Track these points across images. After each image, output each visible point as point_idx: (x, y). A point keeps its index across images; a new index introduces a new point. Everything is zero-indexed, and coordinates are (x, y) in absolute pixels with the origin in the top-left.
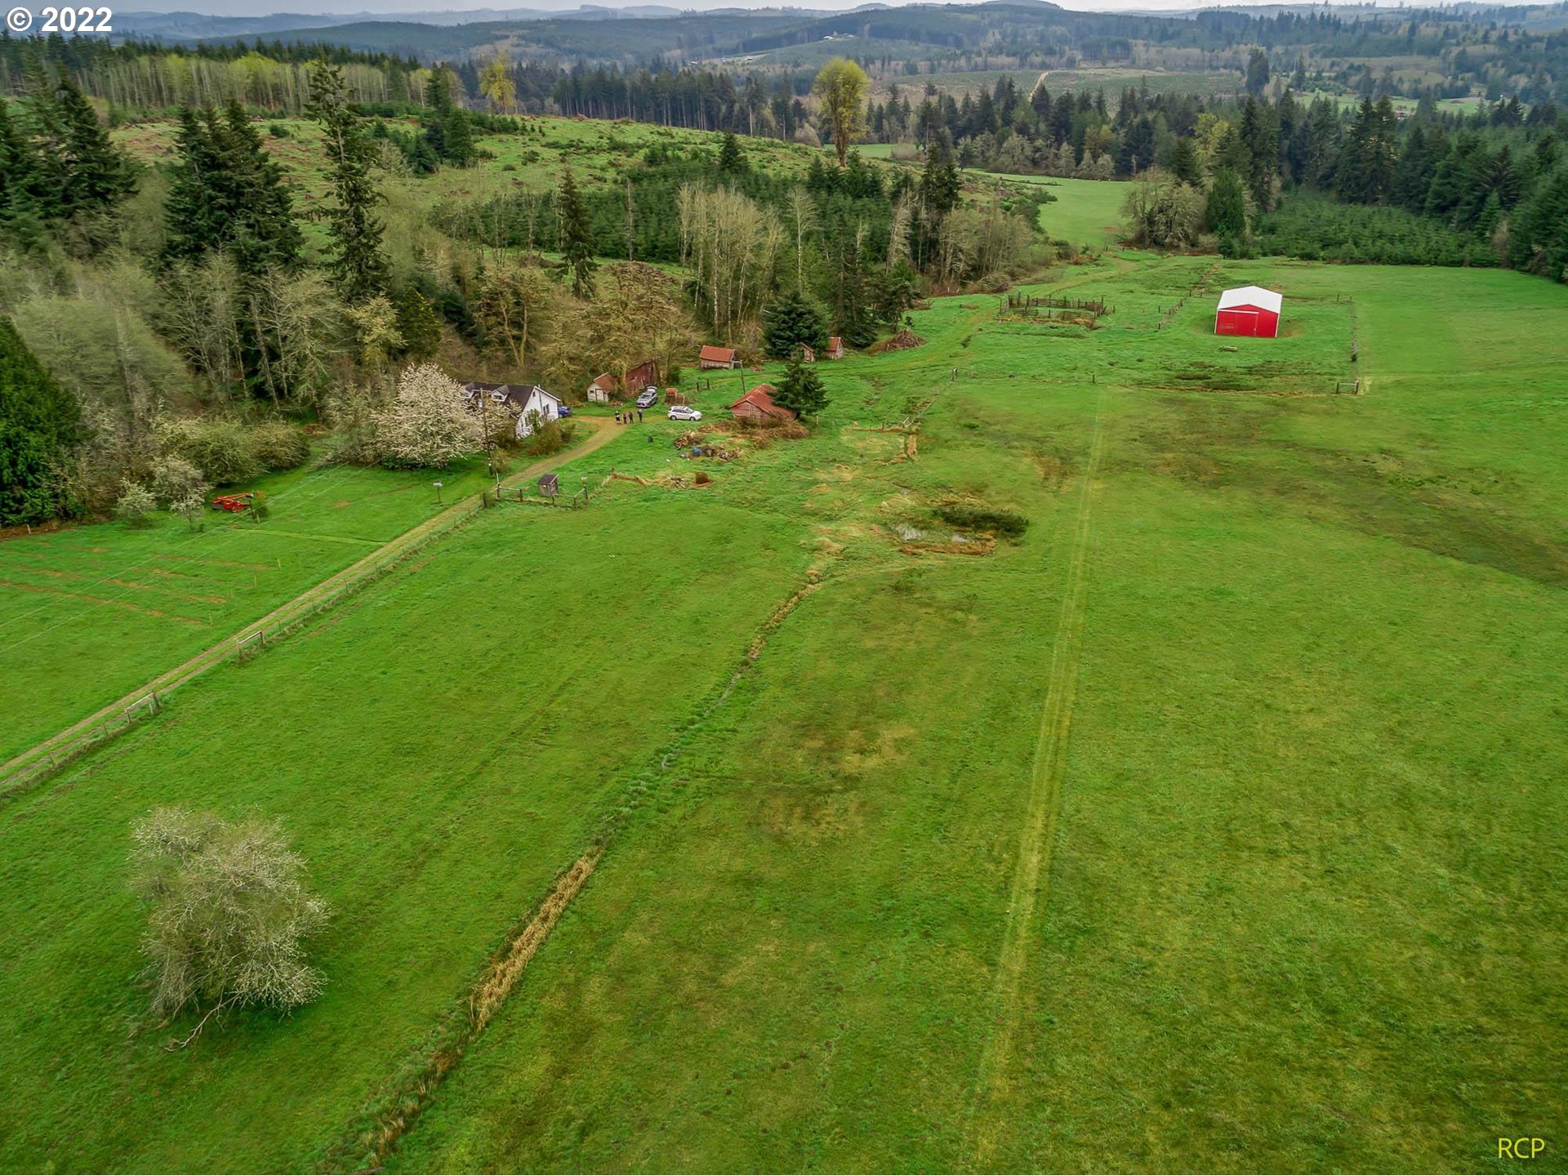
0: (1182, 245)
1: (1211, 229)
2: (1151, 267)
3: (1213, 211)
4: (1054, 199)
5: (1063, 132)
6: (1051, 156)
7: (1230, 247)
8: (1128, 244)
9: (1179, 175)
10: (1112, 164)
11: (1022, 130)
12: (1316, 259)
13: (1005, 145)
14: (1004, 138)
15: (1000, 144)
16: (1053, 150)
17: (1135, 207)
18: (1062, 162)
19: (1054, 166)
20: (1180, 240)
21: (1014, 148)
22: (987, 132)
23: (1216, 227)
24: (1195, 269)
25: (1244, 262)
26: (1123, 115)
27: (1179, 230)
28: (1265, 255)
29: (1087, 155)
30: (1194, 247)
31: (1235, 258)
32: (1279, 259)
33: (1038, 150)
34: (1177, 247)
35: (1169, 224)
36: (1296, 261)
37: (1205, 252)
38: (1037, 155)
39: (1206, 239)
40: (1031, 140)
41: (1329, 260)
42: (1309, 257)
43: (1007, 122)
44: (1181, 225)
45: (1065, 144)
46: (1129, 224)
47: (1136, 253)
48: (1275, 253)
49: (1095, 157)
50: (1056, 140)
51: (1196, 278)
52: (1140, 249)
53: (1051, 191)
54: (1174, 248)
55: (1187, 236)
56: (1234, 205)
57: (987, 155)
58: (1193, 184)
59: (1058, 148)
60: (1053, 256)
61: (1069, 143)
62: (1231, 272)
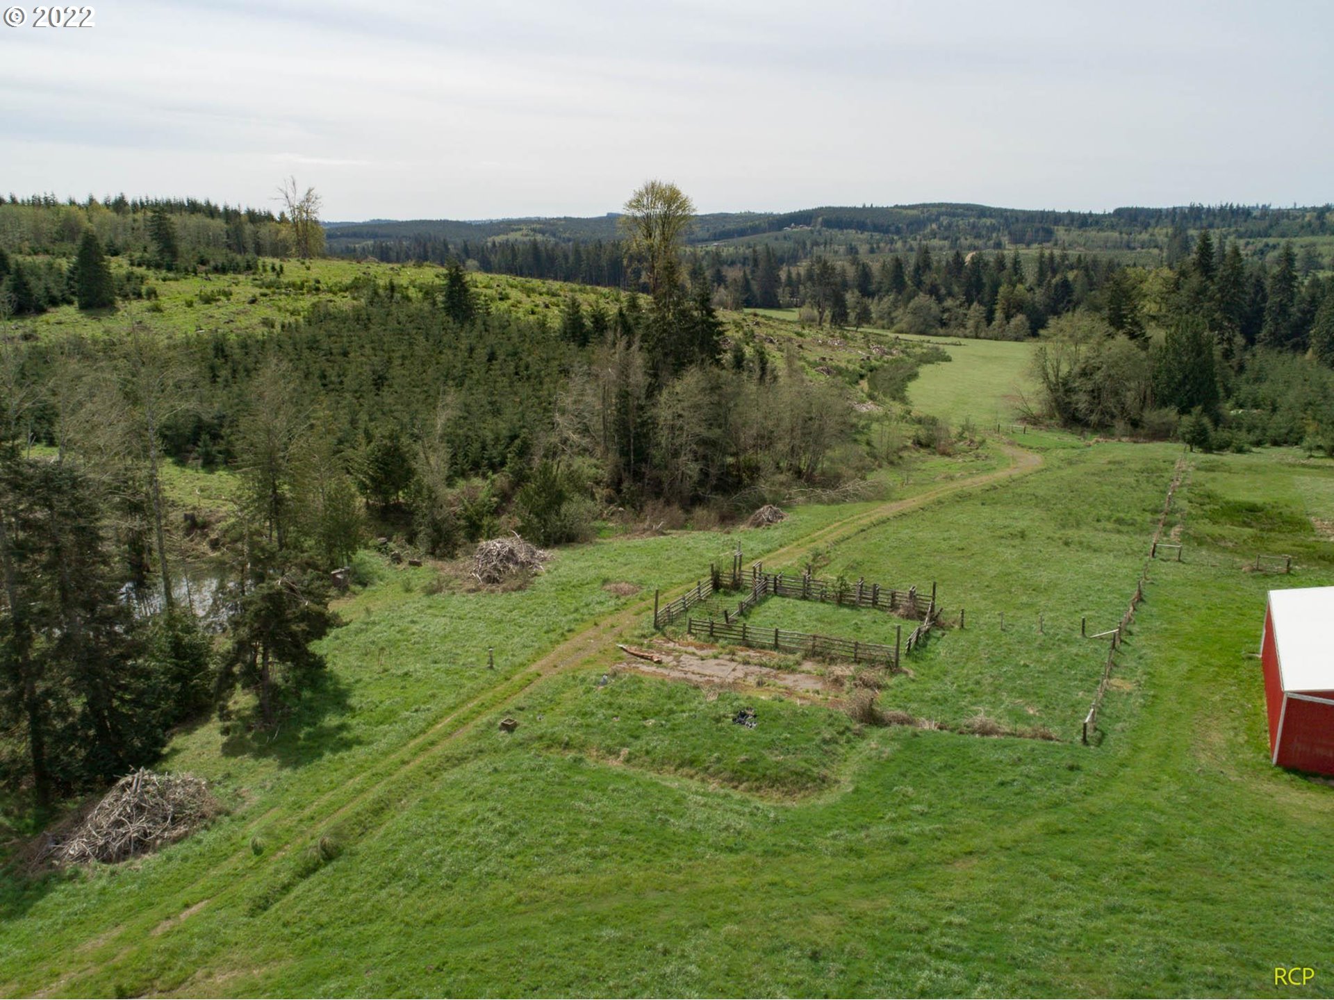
0: (1118, 424)
1: (1165, 402)
2: (1070, 463)
3: (1165, 376)
4: (948, 359)
5: (974, 292)
6: (960, 316)
7: (1202, 431)
8: (1034, 421)
10: (1027, 324)
11: (933, 291)
13: (910, 304)
14: (910, 297)
15: (906, 304)
16: (963, 310)
17: (1044, 368)
18: (970, 323)
20: (1113, 416)
21: (920, 308)
23: (1174, 399)
24: (1147, 473)
25: (1229, 457)
26: (1042, 274)
27: (1112, 402)
28: (1259, 444)
29: (999, 315)
30: (1137, 428)
31: (1210, 450)
33: (945, 310)
35: (1096, 394)
37: (1154, 435)
38: (946, 316)
39: (1156, 418)
40: (940, 300)
43: (919, 284)
44: (1116, 394)
45: (975, 303)
46: (1038, 393)
47: (1046, 437)
49: (1008, 317)
50: (967, 300)
51: (1152, 495)
52: (1050, 428)
53: (950, 350)
54: (1103, 428)
55: (1125, 412)
56: (1200, 365)
57: (893, 315)
58: (1133, 336)
59: (969, 308)
60: (909, 443)
61: (980, 303)
62: (1214, 480)
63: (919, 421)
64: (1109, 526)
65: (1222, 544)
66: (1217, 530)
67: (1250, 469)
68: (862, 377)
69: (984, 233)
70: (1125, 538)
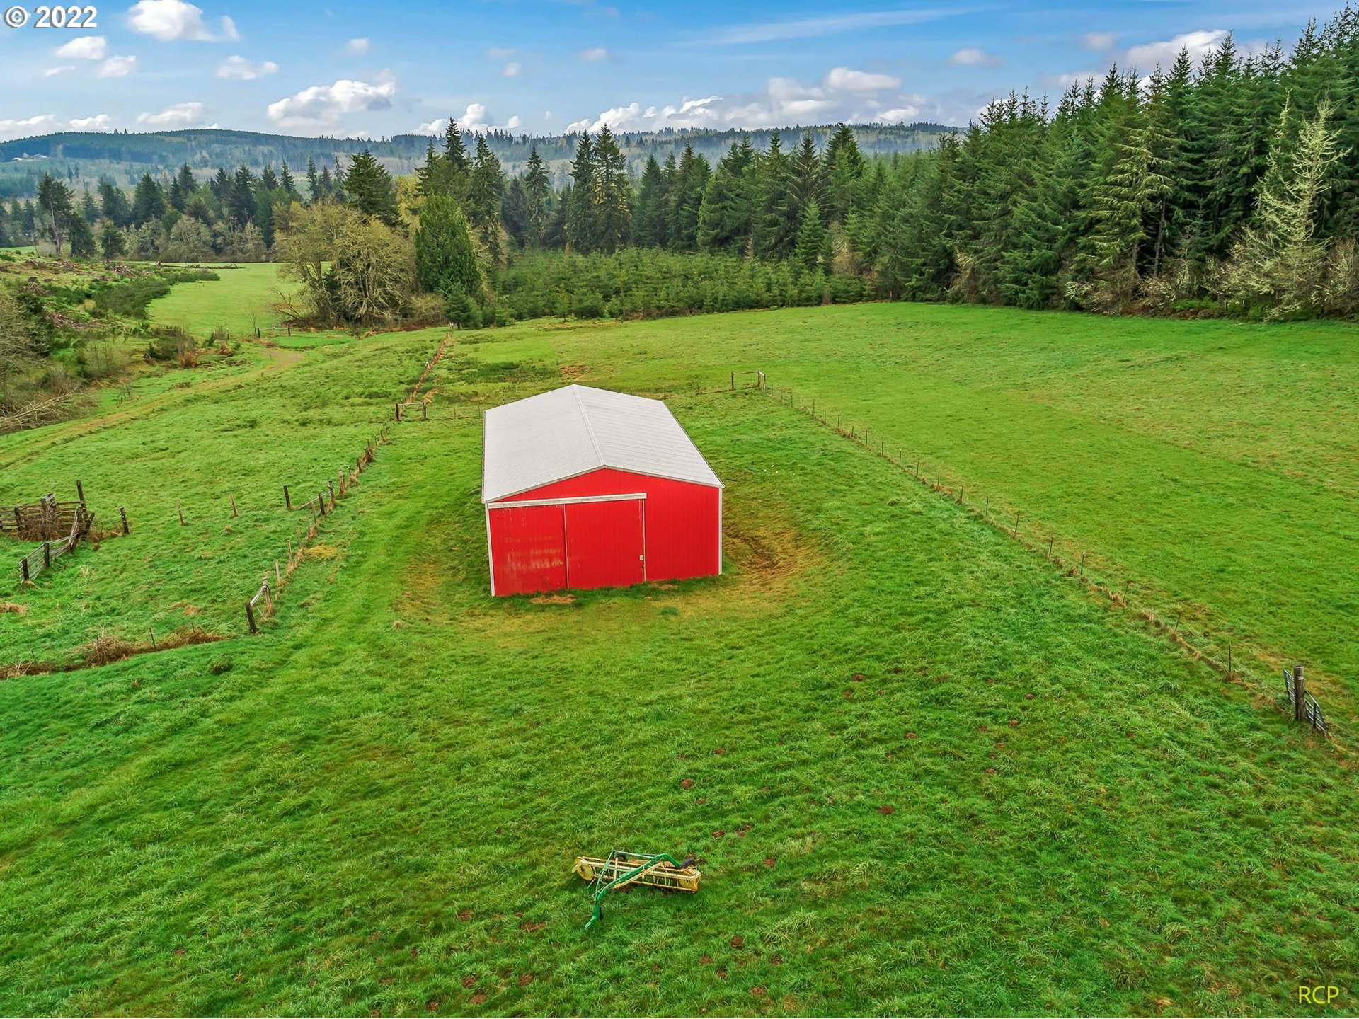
0: (388, 315)
1: (430, 288)
2: (336, 356)
3: (427, 260)
4: (218, 279)
5: (246, 212)
6: (237, 240)
7: (465, 308)
8: (301, 323)
9: (365, 210)
11: (198, 212)
12: (602, 316)
13: (173, 230)
14: (172, 222)
15: (169, 229)
16: (237, 233)
18: (250, 245)
19: (241, 251)
20: (382, 307)
21: (187, 233)
22: (154, 219)
23: (437, 284)
24: (411, 353)
25: (493, 331)
27: (377, 293)
28: (520, 317)
30: (409, 319)
31: (476, 327)
32: (547, 322)
33: (218, 234)
34: (381, 321)
35: (361, 284)
36: (572, 321)
37: (424, 323)
38: (219, 240)
39: (423, 303)
40: (209, 223)
41: (622, 315)
42: (591, 313)
43: (180, 206)
44: (381, 284)
45: (249, 225)
46: (302, 293)
47: (314, 337)
48: (535, 315)
50: (239, 221)
51: (412, 369)
52: (320, 329)
53: (221, 273)
54: (376, 323)
55: (393, 302)
56: (457, 247)
57: (156, 244)
58: (390, 223)
59: (243, 230)
60: (140, 357)
61: (255, 223)
62: (476, 350)
63: (157, 333)
64: (359, 400)
65: (475, 399)
66: (471, 388)
67: (511, 337)
68: (89, 296)
69: (261, 159)
70: (373, 408)
